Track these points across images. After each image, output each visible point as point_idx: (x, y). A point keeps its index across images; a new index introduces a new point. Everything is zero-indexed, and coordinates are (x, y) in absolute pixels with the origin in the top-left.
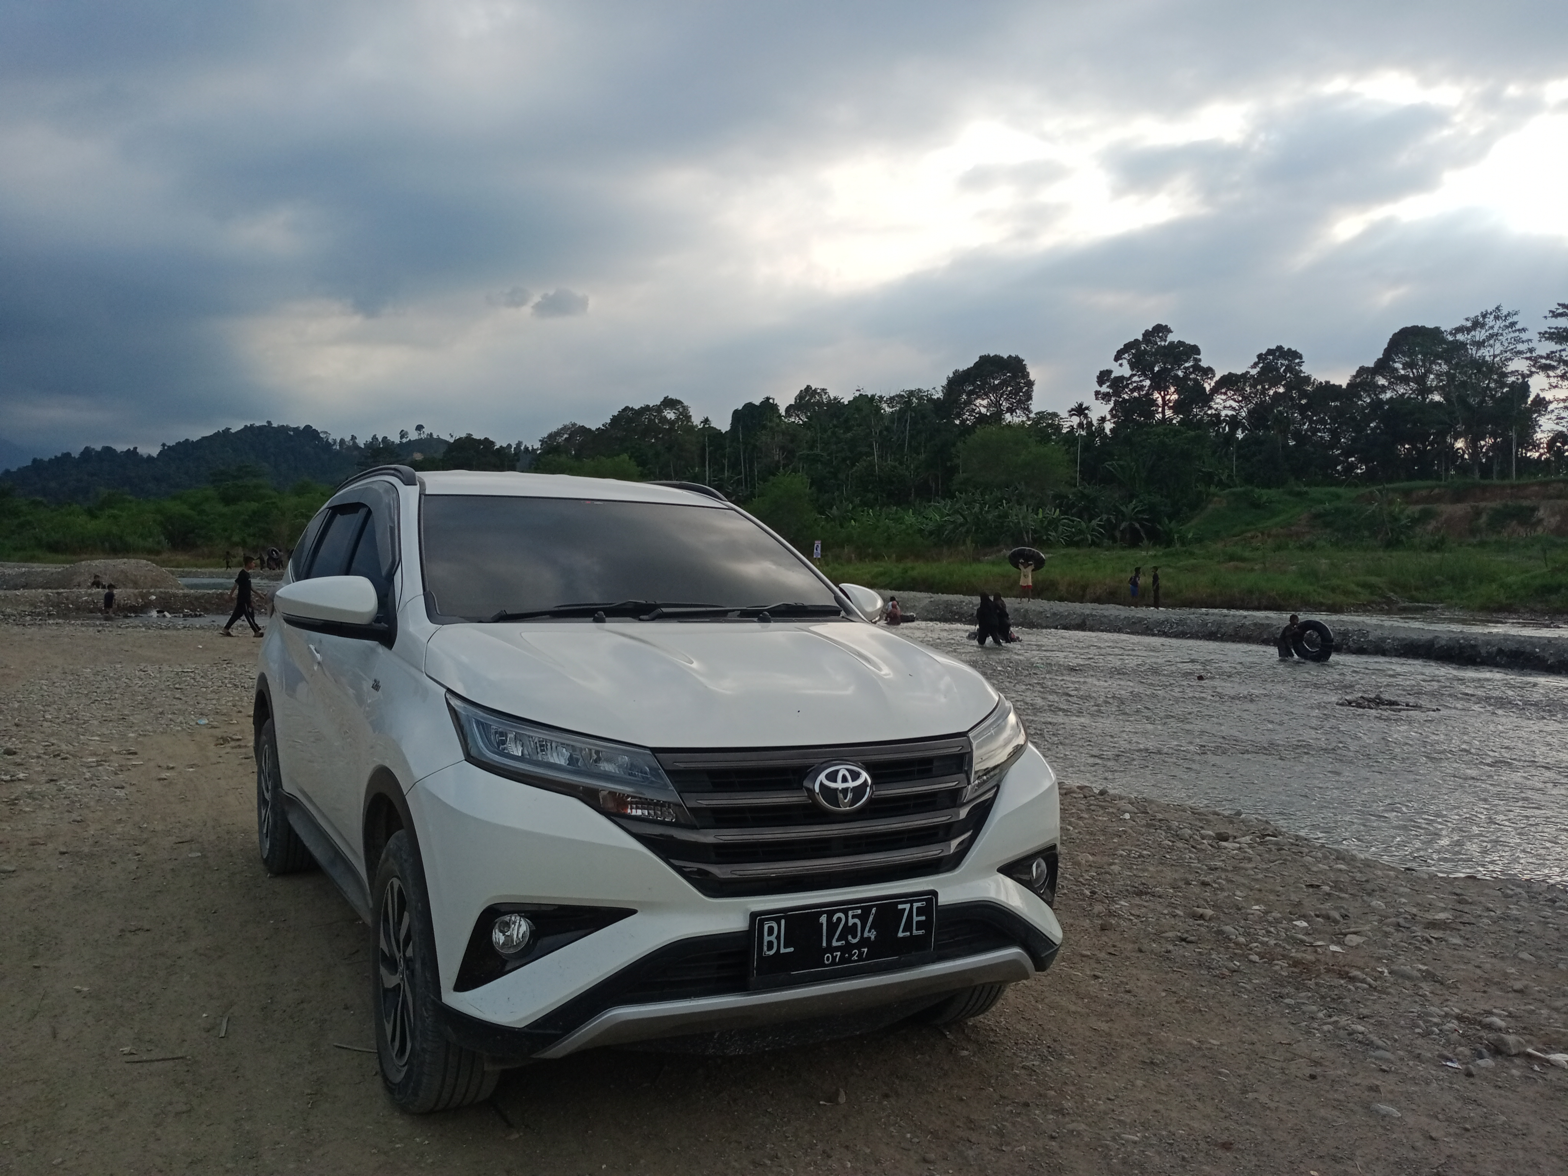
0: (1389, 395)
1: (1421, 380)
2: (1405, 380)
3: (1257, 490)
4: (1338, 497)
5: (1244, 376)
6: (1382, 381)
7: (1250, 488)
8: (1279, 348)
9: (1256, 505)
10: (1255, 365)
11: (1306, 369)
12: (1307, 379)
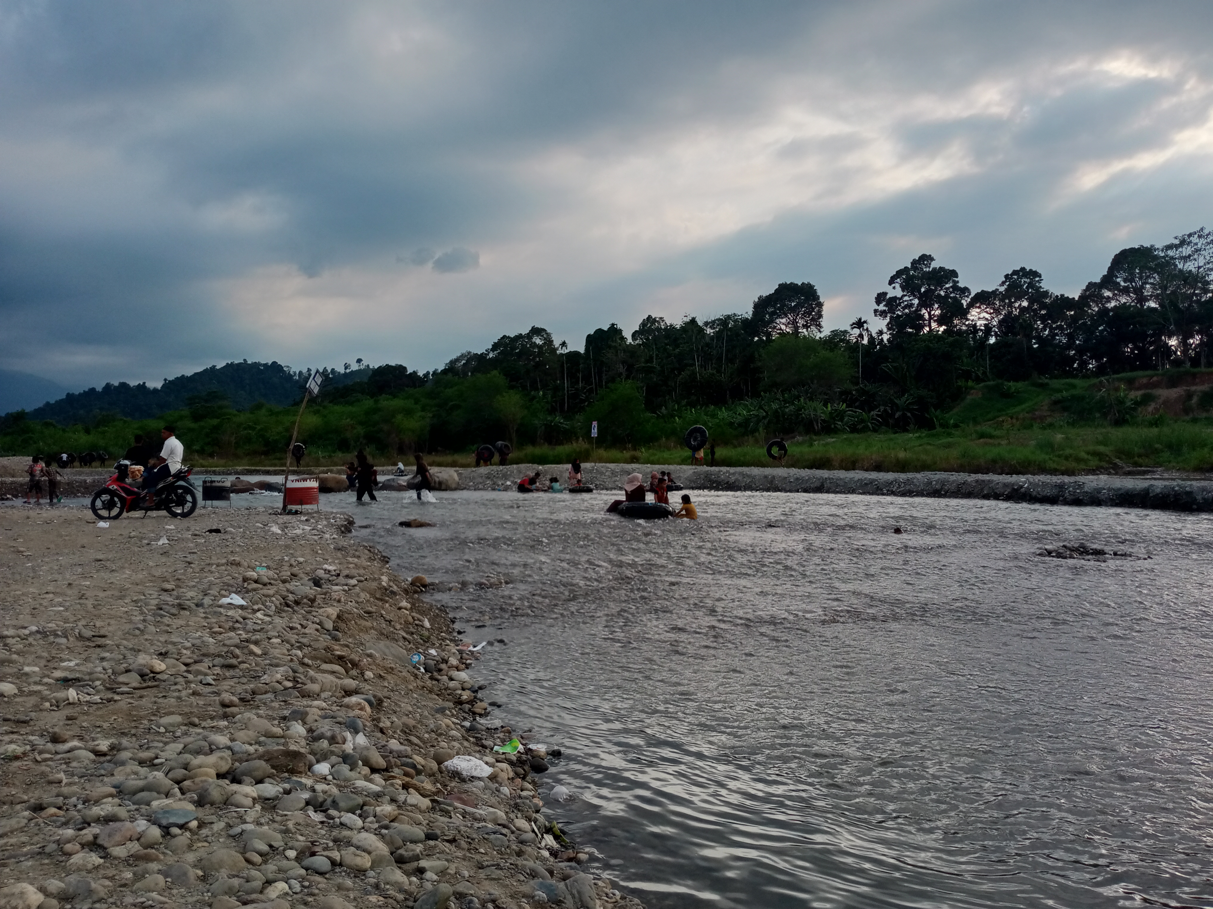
0: (1113, 304)
1: (1138, 291)
2: (1125, 291)
3: (1006, 383)
4: (1074, 386)
5: (994, 293)
6: (1107, 293)
7: (1000, 381)
8: (1023, 269)
9: (1006, 395)
10: (1003, 283)
11: (1045, 285)
12: (1046, 294)
